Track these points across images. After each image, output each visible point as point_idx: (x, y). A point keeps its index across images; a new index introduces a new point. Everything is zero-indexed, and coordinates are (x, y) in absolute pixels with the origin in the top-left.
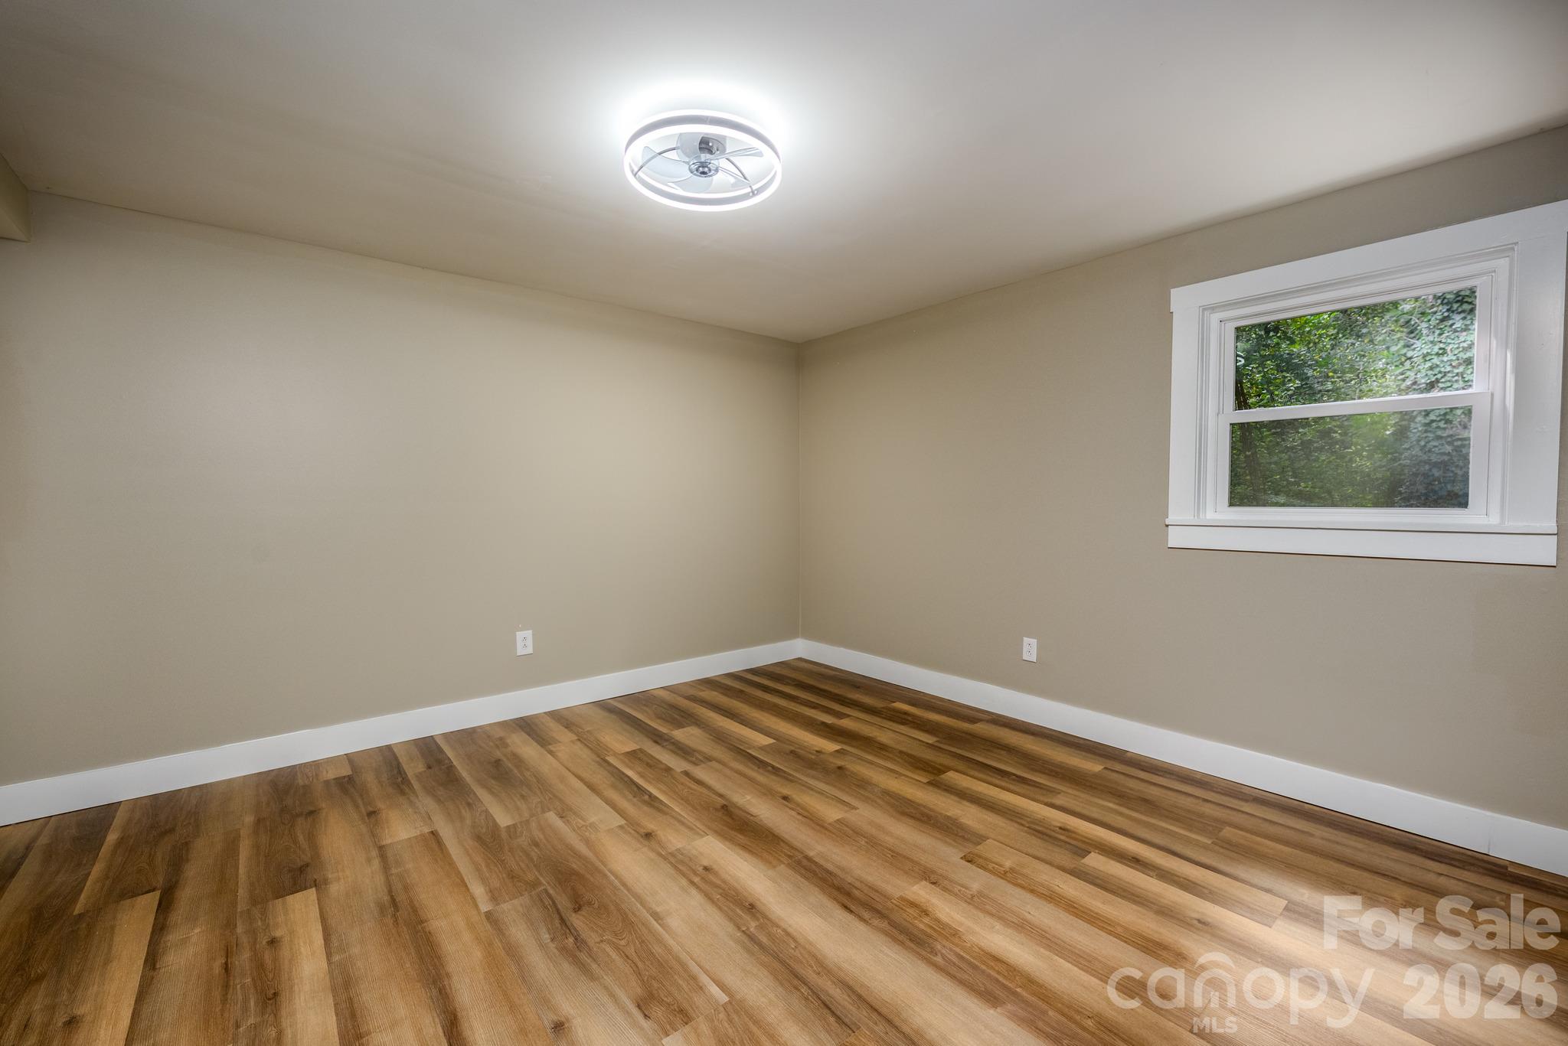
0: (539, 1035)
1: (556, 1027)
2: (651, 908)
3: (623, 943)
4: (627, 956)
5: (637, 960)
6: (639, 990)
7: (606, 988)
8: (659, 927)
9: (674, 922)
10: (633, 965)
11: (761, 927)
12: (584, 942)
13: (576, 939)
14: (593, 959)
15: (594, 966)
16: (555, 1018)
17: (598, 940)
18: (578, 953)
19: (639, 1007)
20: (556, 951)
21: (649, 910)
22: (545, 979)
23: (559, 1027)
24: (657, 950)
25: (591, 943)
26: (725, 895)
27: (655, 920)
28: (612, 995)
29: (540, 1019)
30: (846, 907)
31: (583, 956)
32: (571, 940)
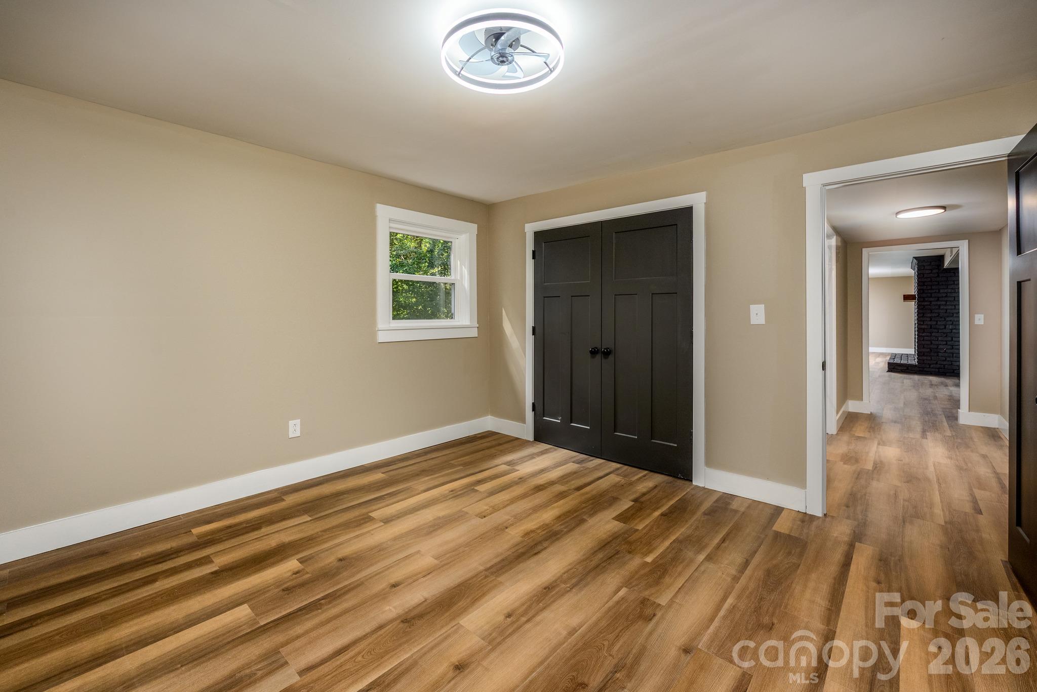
0: (698, 658)
1: (688, 652)
2: (565, 638)
3: (606, 643)
4: (617, 637)
5: (617, 631)
6: (640, 623)
7: (647, 639)
8: (580, 630)
9: (575, 621)
10: (622, 632)
11: (565, 582)
12: (616, 666)
13: (616, 672)
14: (629, 653)
15: (634, 651)
16: (683, 655)
17: (611, 658)
18: (628, 665)
19: (651, 620)
20: (633, 681)
21: (566, 639)
22: (660, 674)
23: (687, 650)
24: (604, 623)
25: (615, 661)
26: (539, 601)
27: (577, 632)
28: (651, 634)
29: (688, 663)
30: (536, 554)
31: (629, 661)
32: (618, 675)
